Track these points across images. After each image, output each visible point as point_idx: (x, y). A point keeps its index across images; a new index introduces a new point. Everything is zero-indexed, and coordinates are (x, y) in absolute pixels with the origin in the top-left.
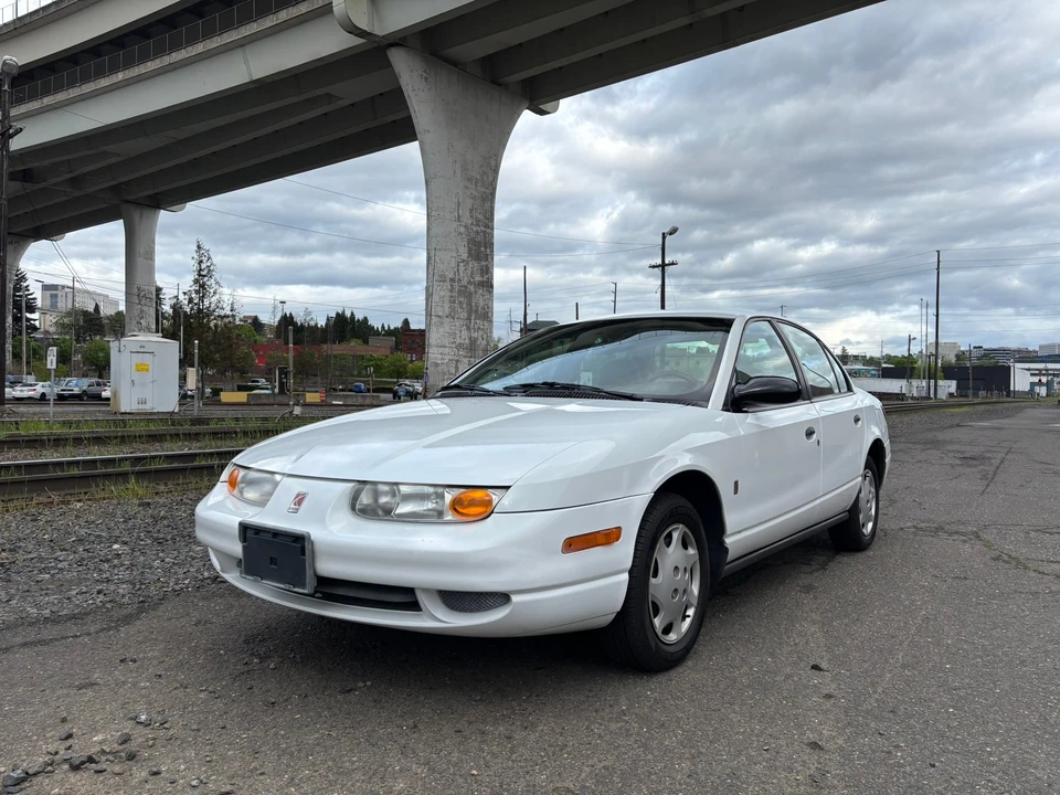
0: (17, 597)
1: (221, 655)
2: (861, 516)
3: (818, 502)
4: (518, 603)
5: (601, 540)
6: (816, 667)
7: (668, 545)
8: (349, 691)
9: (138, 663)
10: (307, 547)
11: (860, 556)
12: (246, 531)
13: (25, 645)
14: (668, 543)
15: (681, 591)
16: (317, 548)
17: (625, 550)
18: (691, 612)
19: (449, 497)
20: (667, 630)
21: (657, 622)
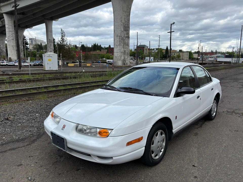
2: (212, 112)
3: (200, 113)
4: (114, 159)
5: (138, 141)
6: (194, 166)
8: (78, 170)
9: (33, 157)
10: (65, 141)
11: (211, 122)
12: (52, 134)
14: (157, 135)
15: (160, 147)
17: (144, 142)
18: (162, 150)
20: (156, 156)
21: (153, 155)
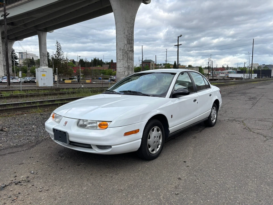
0: (9, 140)
1: (52, 156)
2: (212, 119)
3: (197, 117)
4: (113, 148)
5: (134, 132)
7: (153, 131)
8: (79, 165)
9: (34, 158)
10: (67, 135)
11: (211, 128)
12: (54, 130)
13: (9, 153)
15: (156, 142)
16: (69, 135)
17: (140, 134)
18: (159, 146)
19: (98, 123)
20: (153, 151)
21: (150, 149)
